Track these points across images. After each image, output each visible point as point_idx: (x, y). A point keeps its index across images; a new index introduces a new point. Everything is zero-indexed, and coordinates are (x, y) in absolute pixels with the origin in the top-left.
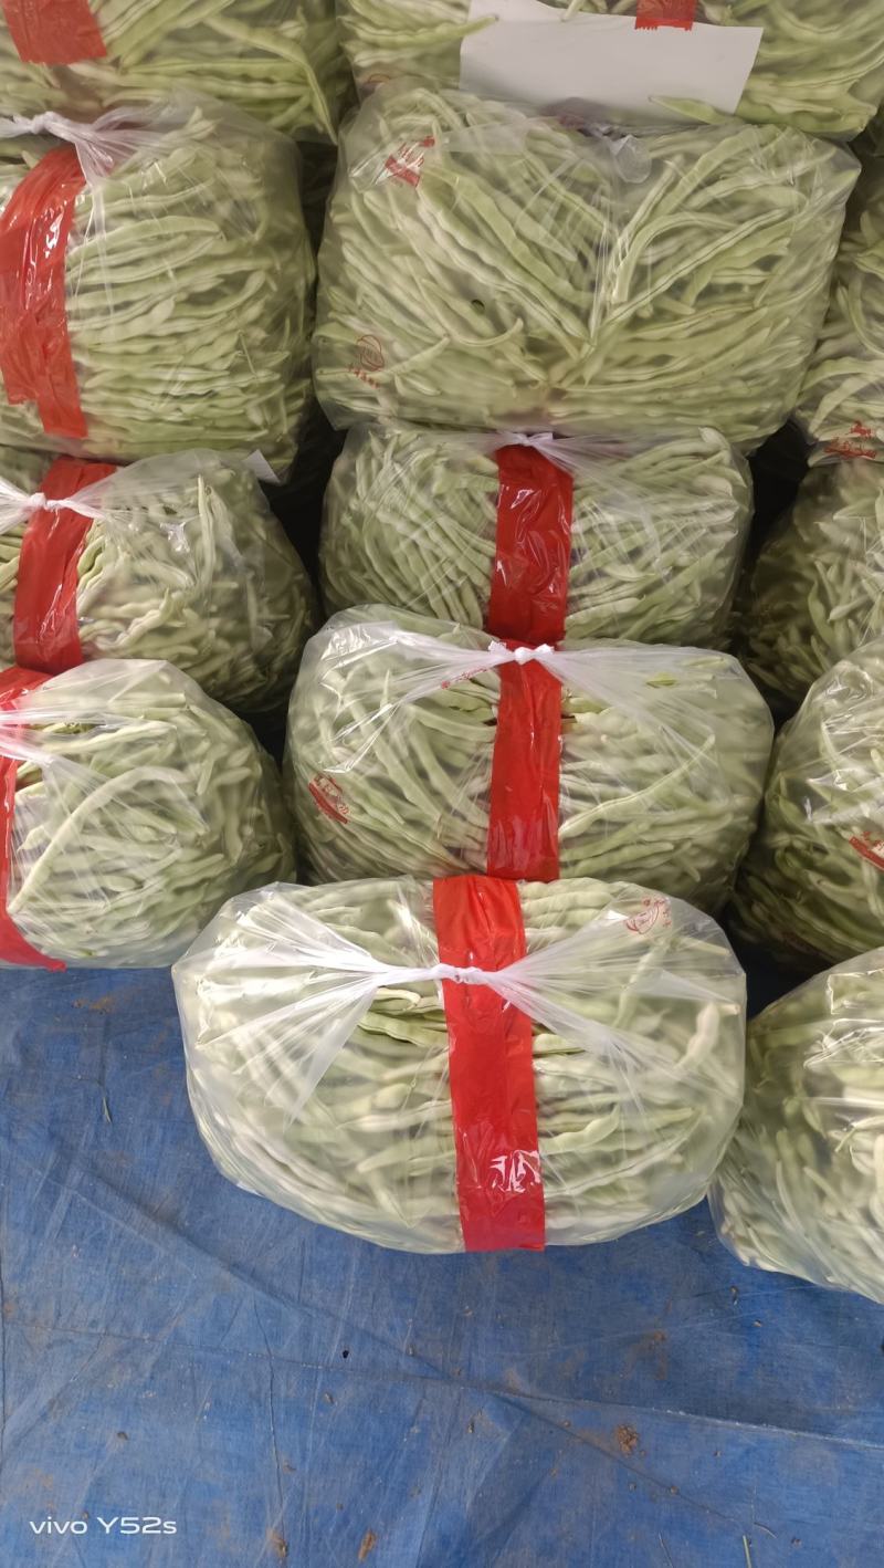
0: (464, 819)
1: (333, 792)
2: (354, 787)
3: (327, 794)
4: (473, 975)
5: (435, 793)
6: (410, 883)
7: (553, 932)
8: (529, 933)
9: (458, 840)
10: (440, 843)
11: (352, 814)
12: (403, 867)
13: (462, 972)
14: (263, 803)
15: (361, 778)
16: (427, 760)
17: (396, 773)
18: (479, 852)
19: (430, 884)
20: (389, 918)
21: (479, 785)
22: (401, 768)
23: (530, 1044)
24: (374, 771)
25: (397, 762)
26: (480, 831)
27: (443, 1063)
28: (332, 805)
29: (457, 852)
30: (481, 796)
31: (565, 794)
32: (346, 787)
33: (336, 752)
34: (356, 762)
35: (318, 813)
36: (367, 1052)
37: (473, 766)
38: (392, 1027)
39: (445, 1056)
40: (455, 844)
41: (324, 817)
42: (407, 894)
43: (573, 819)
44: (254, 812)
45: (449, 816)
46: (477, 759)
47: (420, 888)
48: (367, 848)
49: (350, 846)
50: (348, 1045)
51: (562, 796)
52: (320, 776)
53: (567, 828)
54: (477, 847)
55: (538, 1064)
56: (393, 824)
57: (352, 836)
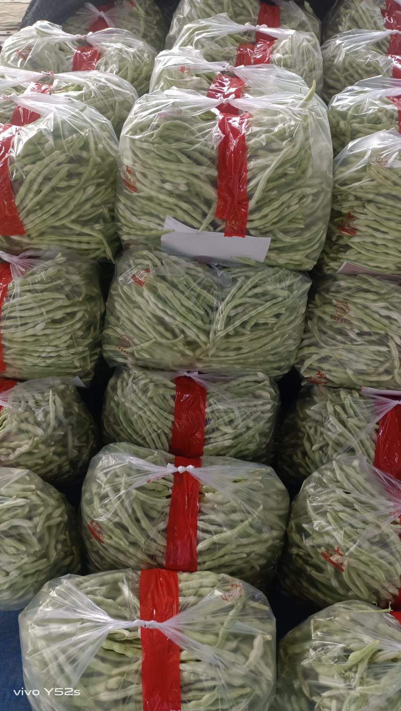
0: (155, 542)
1: (98, 529)
2: (107, 527)
3: (95, 530)
4: (152, 624)
5: (142, 530)
6: (131, 574)
7: (192, 599)
8: (181, 599)
9: (153, 551)
10: (144, 553)
11: (106, 540)
12: (128, 564)
13: (147, 623)
14: (67, 533)
15: (111, 523)
16: (140, 514)
17: (126, 521)
18: (162, 557)
19: (139, 573)
20: (119, 591)
21: (162, 525)
22: (128, 518)
23: (178, 656)
24: (116, 520)
25: (126, 516)
26: (163, 548)
27: (139, 665)
28: (97, 535)
29: (152, 557)
30: (163, 530)
31: (200, 530)
32: (102, 526)
33: (100, 511)
34: (109, 515)
35: (91, 538)
36: (104, 660)
37: (160, 517)
38: (117, 647)
39: (140, 662)
40: (151, 553)
41: (94, 540)
42: (128, 579)
43: (203, 542)
44: (62, 537)
45: (149, 541)
46: (162, 513)
47: (134, 575)
48: (112, 555)
49: (104, 553)
50: (97, 656)
51: (198, 531)
52: (93, 521)
53: (200, 547)
54: (161, 555)
55: (182, 666)
56: (124, 544)
57: (106, 549)
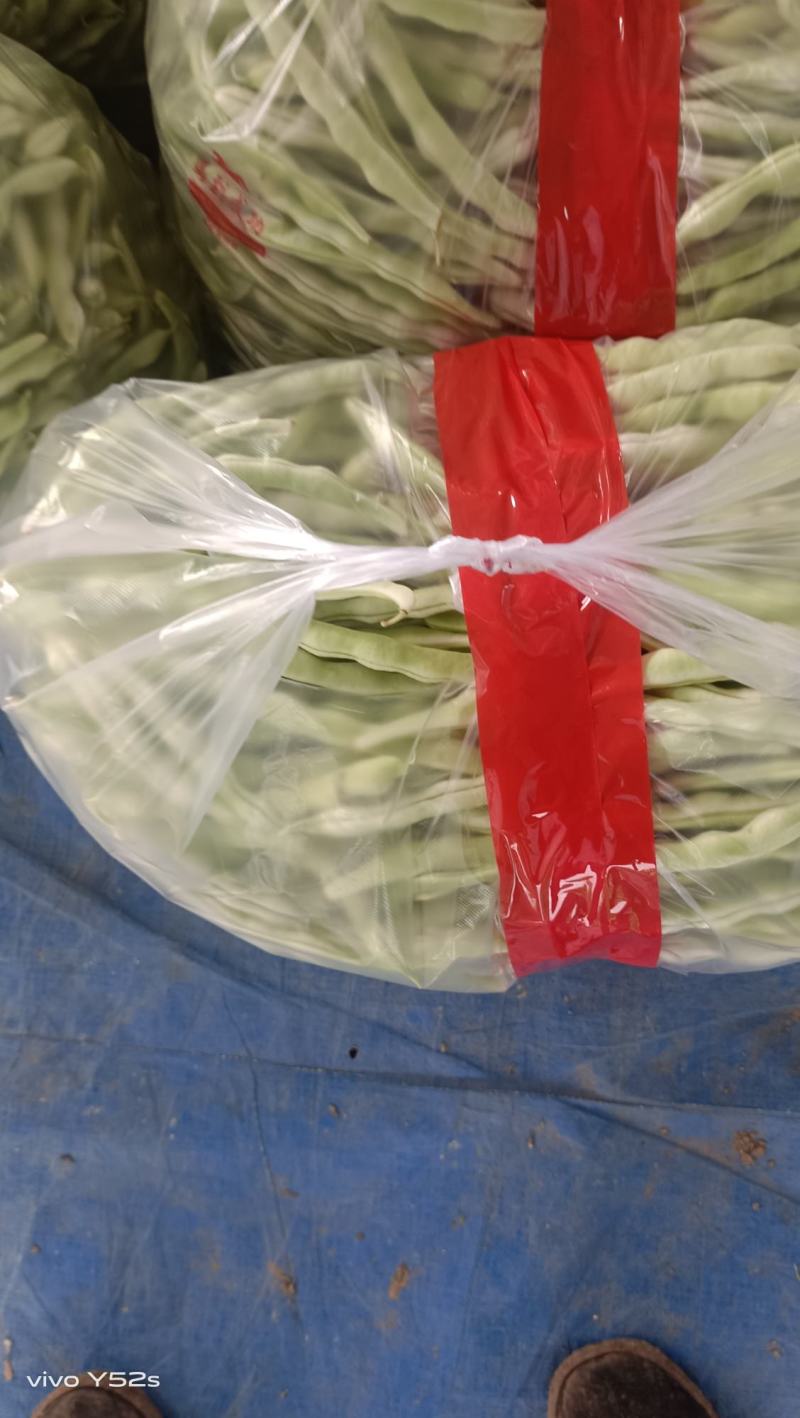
0: (486, 220)
1: (232, 192)
2: (266, 172)
3: (223, 198)
4: (521, 552)
5: (428, 173)
6: (391, 365)
7: (678, 439)
8: (628, 444)
9: (482, 267)
10: (442, 276)
11: (273, 236)
12: (382, 335)
13: (497, 549)
14: (116, 233)
15: (272, 148)
16: (406, 96)
17: (349, 135)
18: (519, 290)
19: (428, 363)
20: (351, 434)
21: (515, 145)
22: (352, 113)
23: (638, 671)
24: (295, 130)
25: (343, 101)
26: (520, 246)
27: (465, 711)
29: (477, 295)
30: (519, 171)
31: (693, 145)
32: (251, 173)
33: (221, 96)
34: (260, 113)
35: (215, 243)
36: (315, 697)
37: (500, 107)
38: (364, 650)
39: (470, 696)
40: (470, 278)
41: (227, 249)
43: (708, 198)
44: (98, 251)
45: (458, 217)
46: (507, 89)
47: (409, 370)
48: (312, 304)
49: (278, 302)
50: (284, 686)
51: (685, 152)
53: (694, 220)
54: (514, 279)
55: (654, 710)
56: (349, 242)
57: (281, 281)
